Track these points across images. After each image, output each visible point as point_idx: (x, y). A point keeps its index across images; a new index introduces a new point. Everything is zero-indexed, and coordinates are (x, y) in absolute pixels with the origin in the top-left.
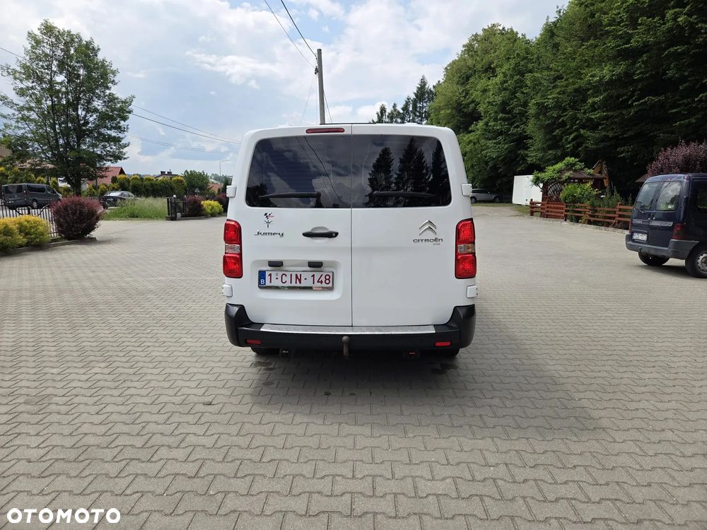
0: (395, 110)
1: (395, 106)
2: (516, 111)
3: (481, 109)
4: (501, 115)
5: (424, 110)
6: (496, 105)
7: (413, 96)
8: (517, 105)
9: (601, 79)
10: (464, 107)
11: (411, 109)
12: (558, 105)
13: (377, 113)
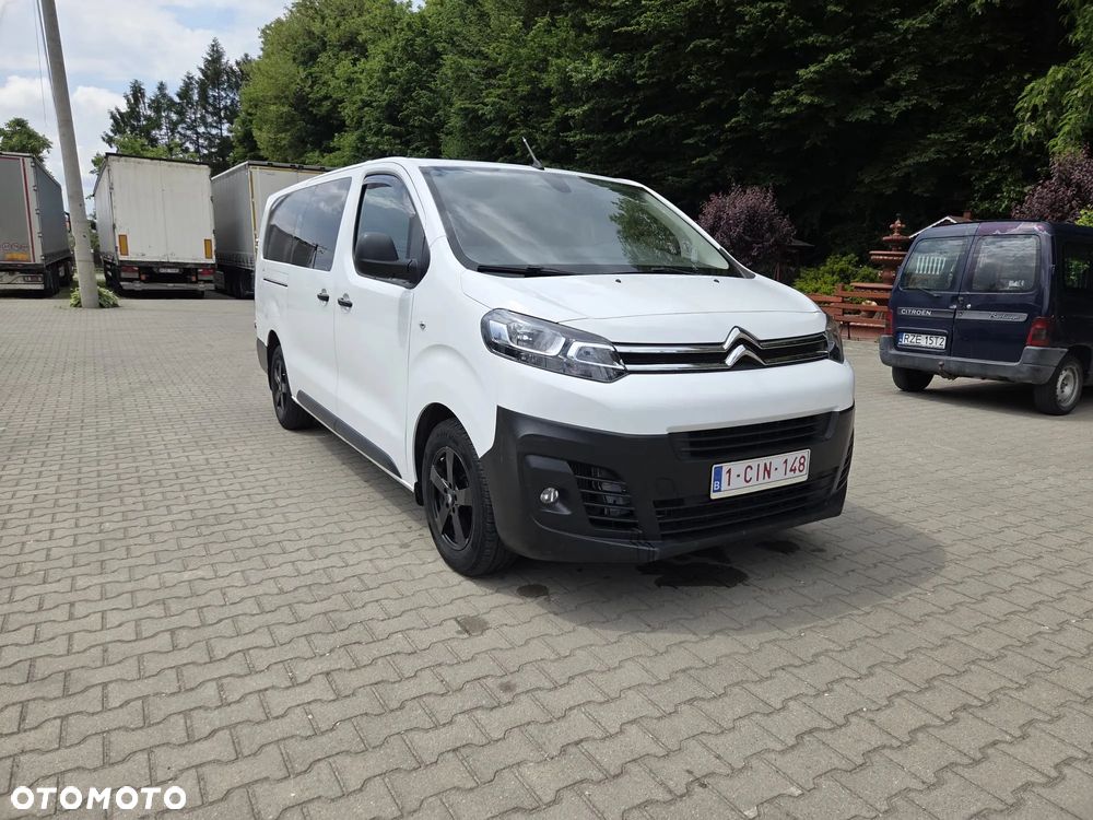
0: (164, 96)
1: (162, 87)
2: (416, 121)
3: (347, 111)
4: (387, 127)
5: (223, 103)
6: (378, 107)
7: (198, 75)
8: (415, 111)
9: (587, 78)
10: (312, 105)
11: (196, 97)
12: (502, 118)
13: (126, 97)
